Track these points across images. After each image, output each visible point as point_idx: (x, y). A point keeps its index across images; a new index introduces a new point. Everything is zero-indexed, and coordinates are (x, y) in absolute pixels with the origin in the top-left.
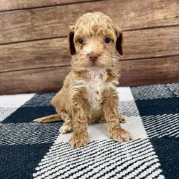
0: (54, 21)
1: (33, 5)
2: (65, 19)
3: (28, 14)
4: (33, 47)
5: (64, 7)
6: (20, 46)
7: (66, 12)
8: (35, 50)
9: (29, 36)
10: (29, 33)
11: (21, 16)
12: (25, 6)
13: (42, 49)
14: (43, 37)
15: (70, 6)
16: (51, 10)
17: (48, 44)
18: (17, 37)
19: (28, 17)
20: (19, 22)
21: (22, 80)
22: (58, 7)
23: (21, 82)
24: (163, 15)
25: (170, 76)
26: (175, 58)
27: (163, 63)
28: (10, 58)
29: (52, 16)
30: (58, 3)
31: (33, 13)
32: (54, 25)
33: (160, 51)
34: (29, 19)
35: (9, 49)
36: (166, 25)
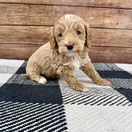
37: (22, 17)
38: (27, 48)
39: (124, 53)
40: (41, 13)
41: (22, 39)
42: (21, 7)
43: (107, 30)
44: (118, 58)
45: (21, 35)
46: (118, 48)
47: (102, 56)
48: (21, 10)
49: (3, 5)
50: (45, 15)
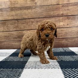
0: (25, 24)
1: (19, 19)
2: (29, 24)
3: (16, 21)
4: (17, 33)
5: (29, 20)
6: (12, 32)
7: (29, 22)
8: (18, 34)
9: (16, 29)
10: (16, 28)
11: (14, 22)
12: (16, 19)
13: (20, 34)
14: (21, 30)
15: (31, 20)
16: (24, 20)
17: (22, 32)
18: (12, 29)
19: (16, 22)
20: (13, 24)
21: (12, 44)
22: (27, 20)
23: (11, 45)
24: (63, 24)
25: (65, 45)
26: (67, 39)
27: (62, 41)
28: (9, 36)
29: (24, 22)
30: (27, 18)
31: (18, 21)
32: (25, 26)
33: (61, 36)
34: (17, 23)
35: (9, 33)
36: (64, 27)
37: (14, 26)
38: (18, 43)
39: (75, 41)
40: (24, 24)
41: (15, 38)
42: (13, 22)
43: (62, 29)
44: (71, 44)
45: (15, 36)
46: (70, 39)
47: (61, 44)
48: (13, 23)
49: (4, 22)
50: (26, 24)
